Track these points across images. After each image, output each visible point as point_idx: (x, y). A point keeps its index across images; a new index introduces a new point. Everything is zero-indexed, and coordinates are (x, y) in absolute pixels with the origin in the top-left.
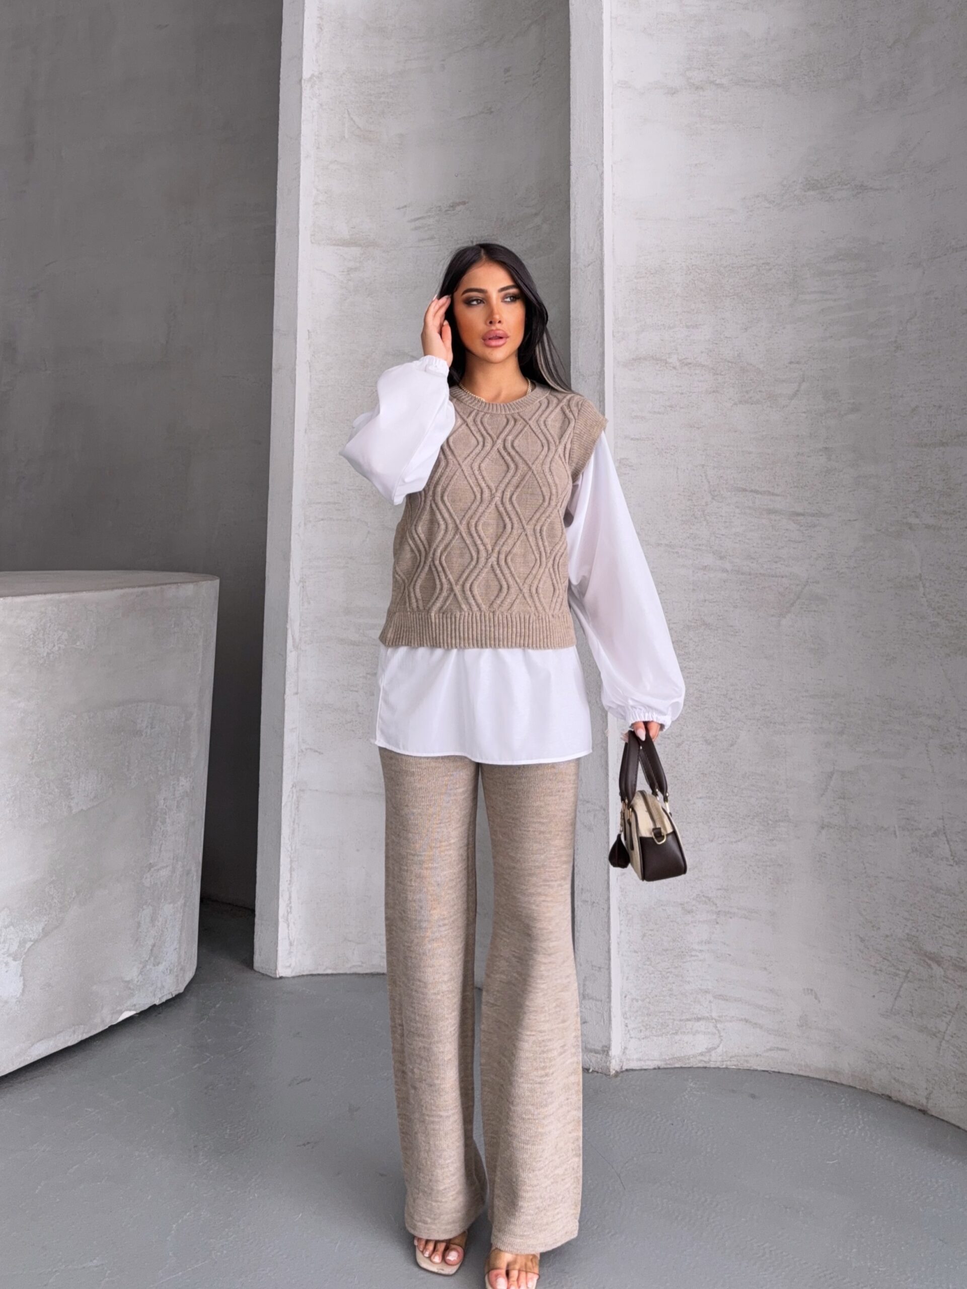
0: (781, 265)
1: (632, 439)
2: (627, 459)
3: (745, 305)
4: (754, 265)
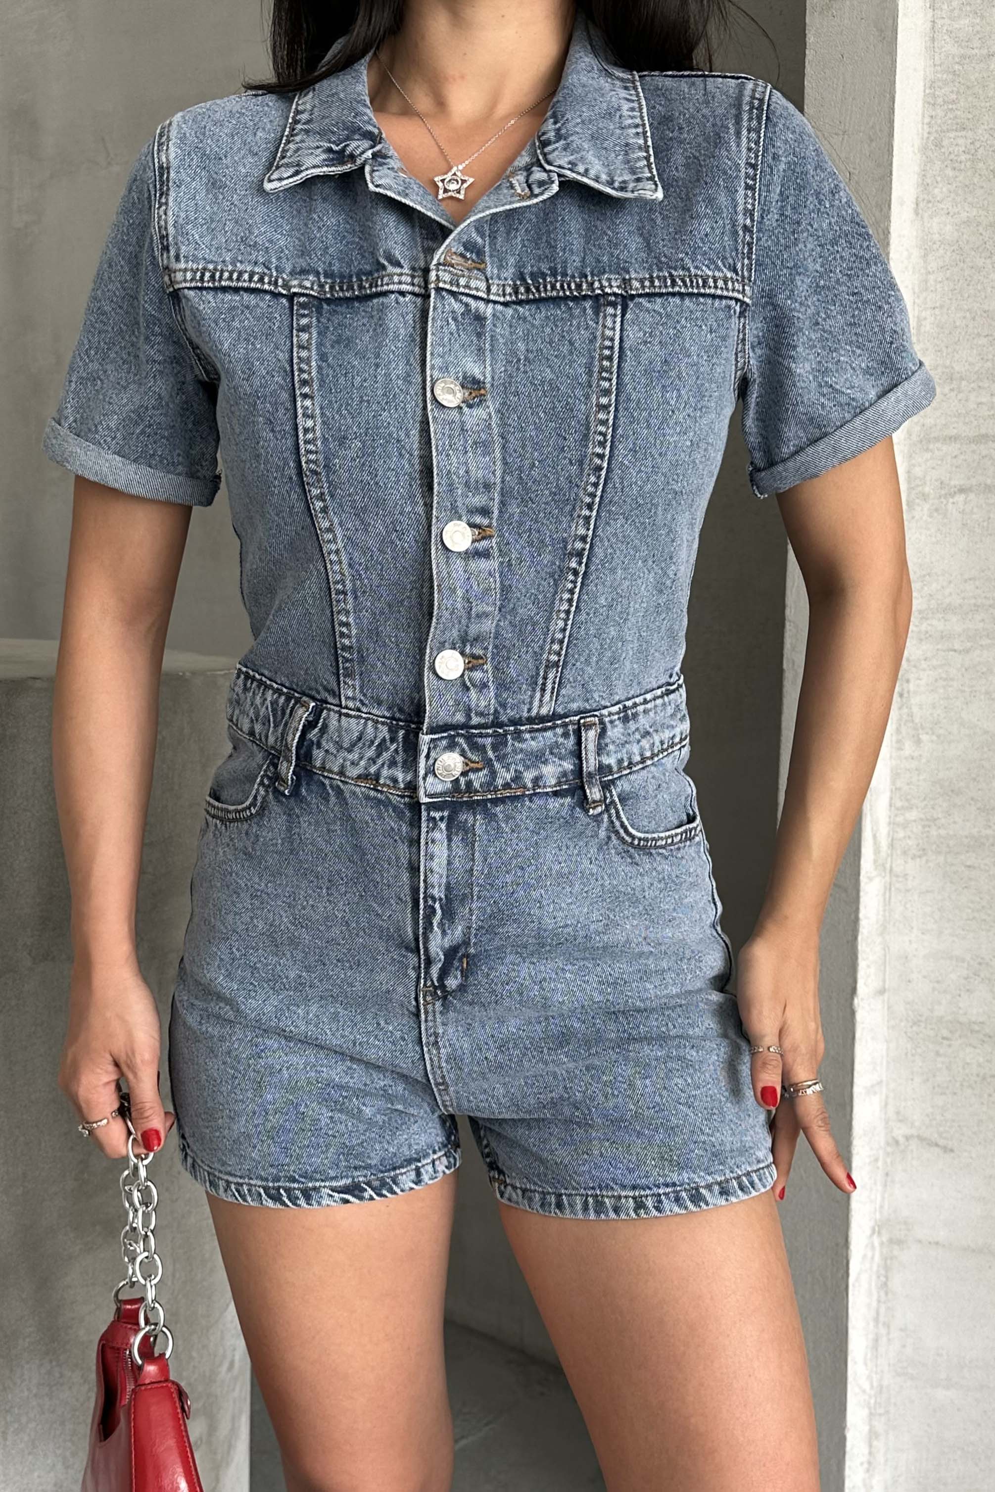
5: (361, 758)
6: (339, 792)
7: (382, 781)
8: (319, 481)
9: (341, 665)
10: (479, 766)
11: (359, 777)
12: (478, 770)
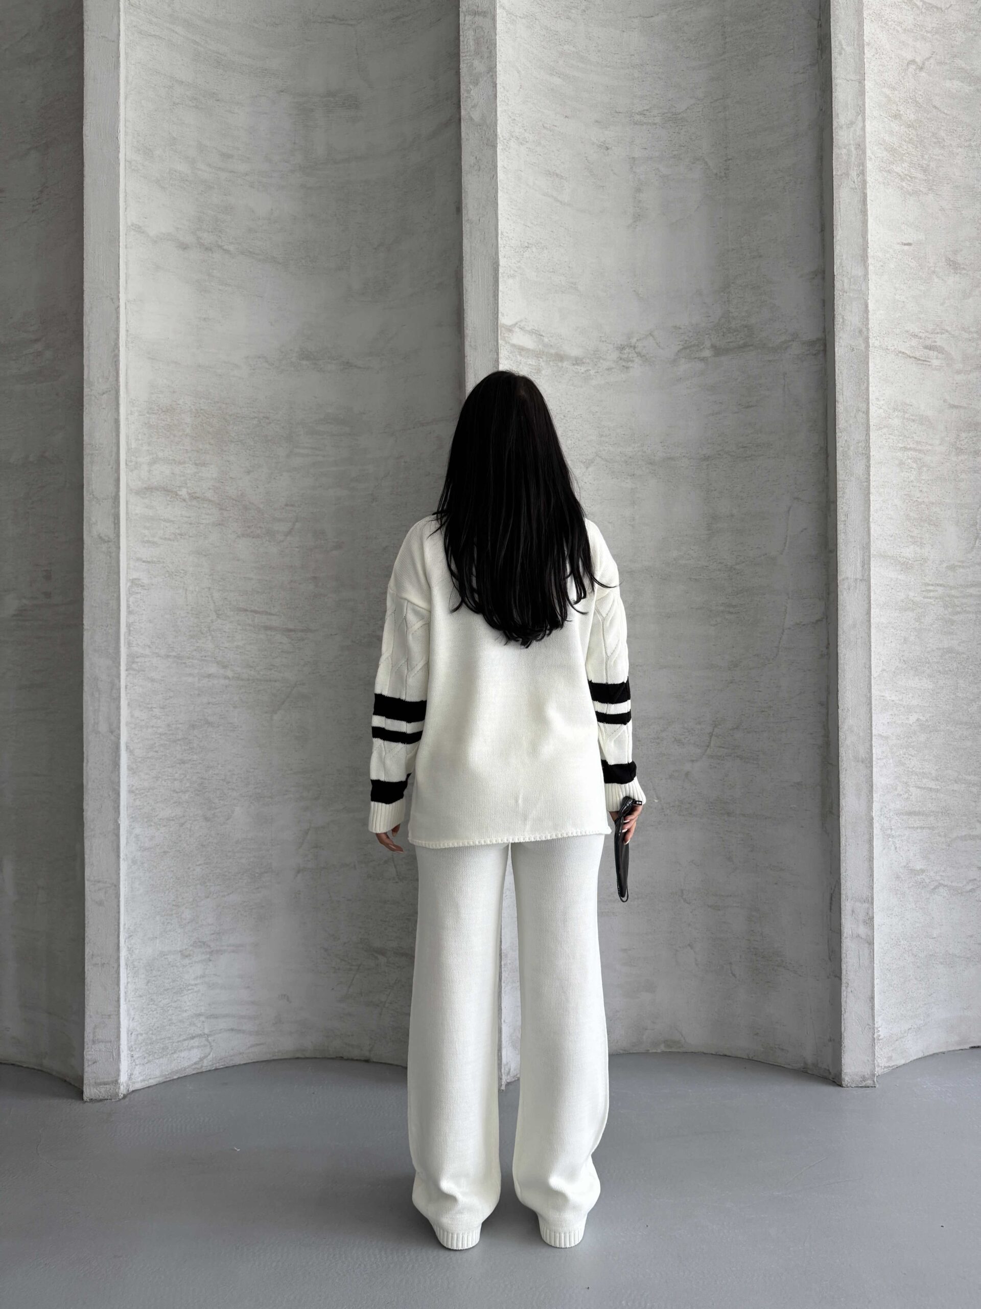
0: (279, 421)
1: (144, 562)
2: (139, 579)
3: (248, 451)
4: (256, 417)
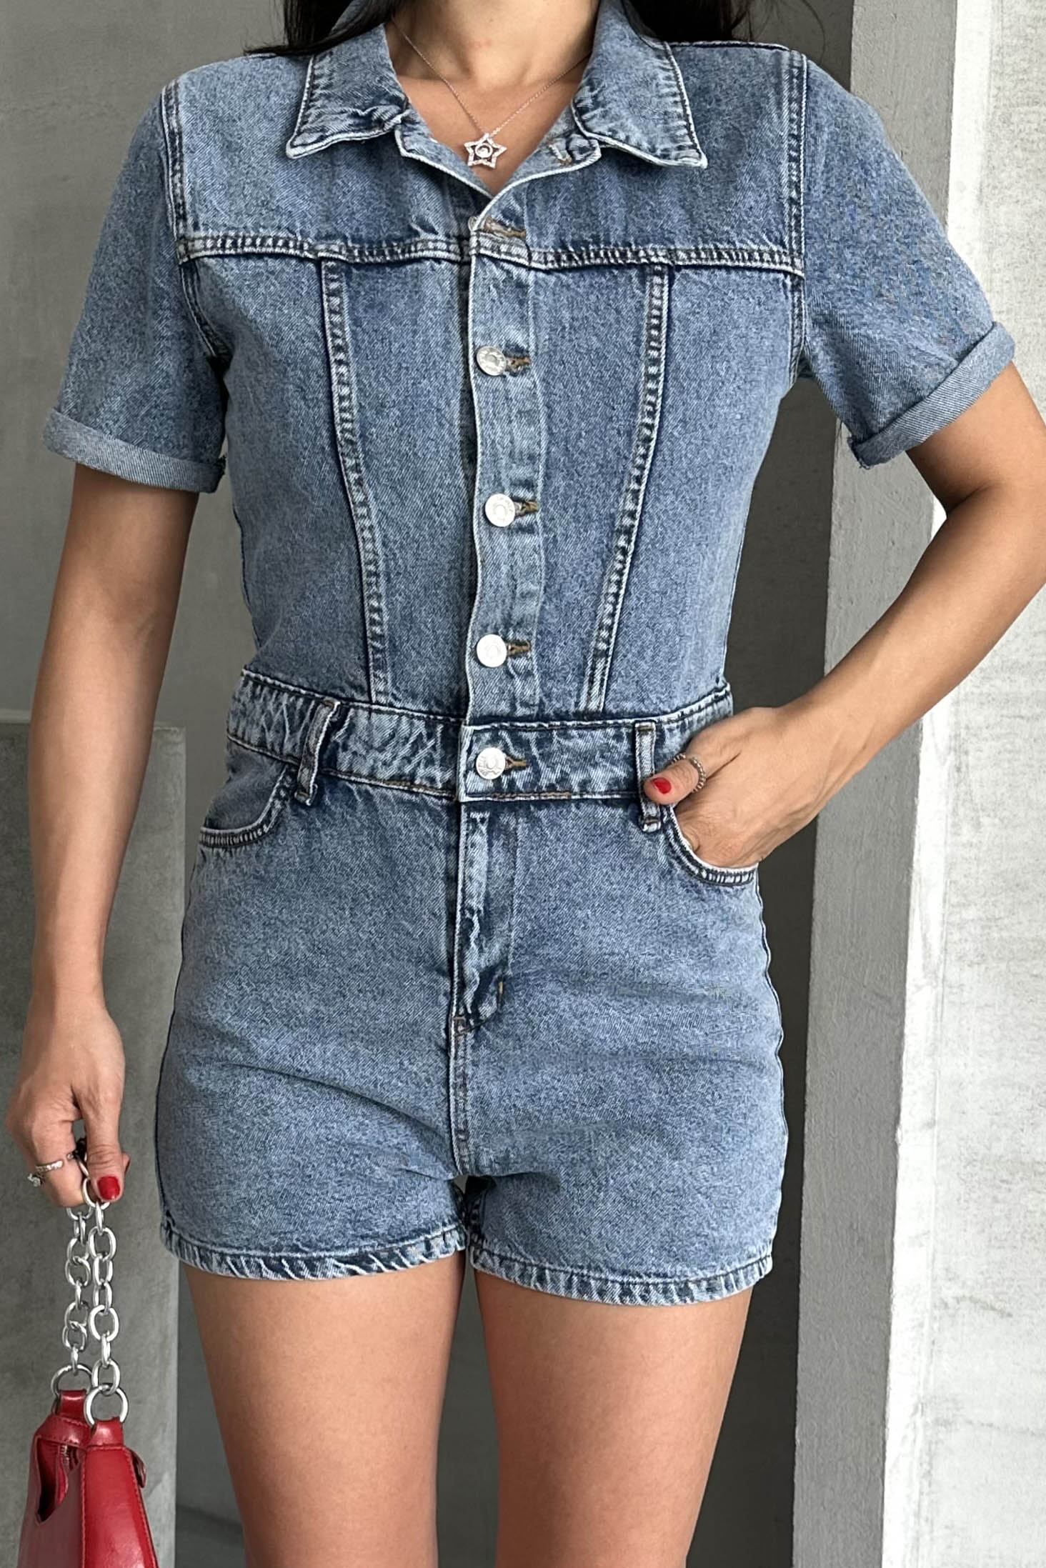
5: (394, 758)
6: (368, 797)
7: (417, 782)
8: (355, 451)
9: (371, 657)
10: (522, 764)
11: (392, 779)
12: (521, 768)
